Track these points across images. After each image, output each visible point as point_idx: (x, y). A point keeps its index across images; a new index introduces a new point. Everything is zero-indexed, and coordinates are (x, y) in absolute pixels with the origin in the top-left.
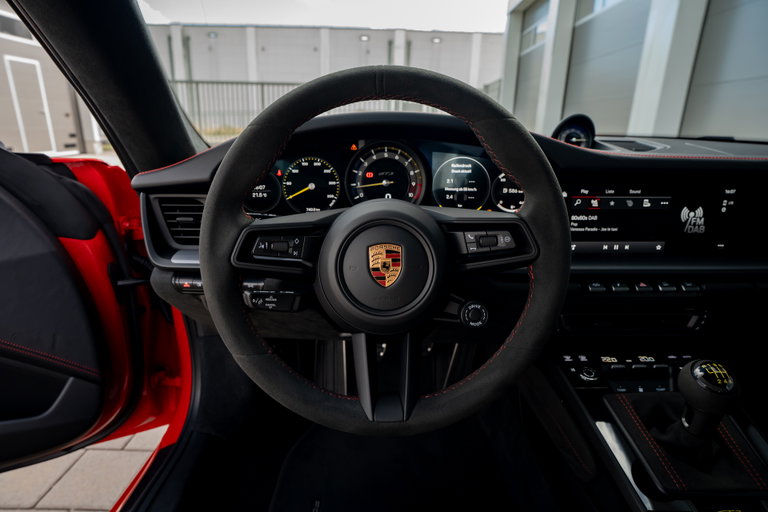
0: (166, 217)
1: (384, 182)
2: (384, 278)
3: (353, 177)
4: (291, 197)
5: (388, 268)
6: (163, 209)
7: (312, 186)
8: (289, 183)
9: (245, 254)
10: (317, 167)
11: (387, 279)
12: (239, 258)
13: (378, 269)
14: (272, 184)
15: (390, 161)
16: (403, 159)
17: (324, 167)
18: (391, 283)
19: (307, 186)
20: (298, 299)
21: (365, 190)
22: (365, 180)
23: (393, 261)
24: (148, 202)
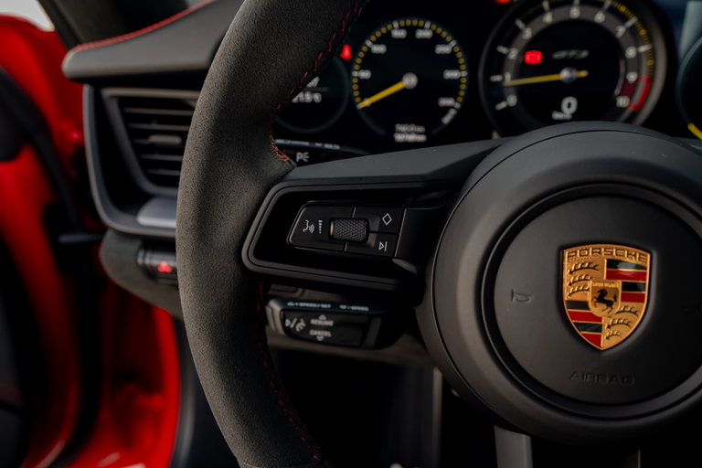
0: (133, 134)
1: (565, 74)
2: (599, 329)
3: (498, 64)
4: (367, 102)
5: (610, 304)
6: (128, 119)
7: (410, 81)
8: (365, 74)
9: (272, 243)
10: (424, 40)
11: (605, 333)
12: (261, 251)
13: (584, 305)
14: (332, 75)
15: (585, 25)
16: (613, 19)
17: (437, 39)
18: (614, 341)
19: (399, 80)
20: (376, 326)
21: (521, 91)
22: (523, 69)
23: (625, 286)
24: (99, 105)
